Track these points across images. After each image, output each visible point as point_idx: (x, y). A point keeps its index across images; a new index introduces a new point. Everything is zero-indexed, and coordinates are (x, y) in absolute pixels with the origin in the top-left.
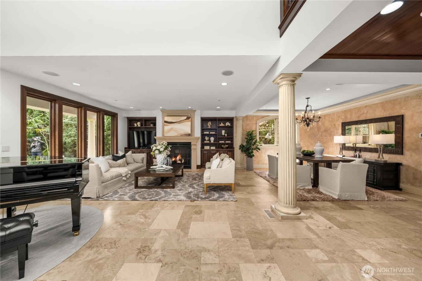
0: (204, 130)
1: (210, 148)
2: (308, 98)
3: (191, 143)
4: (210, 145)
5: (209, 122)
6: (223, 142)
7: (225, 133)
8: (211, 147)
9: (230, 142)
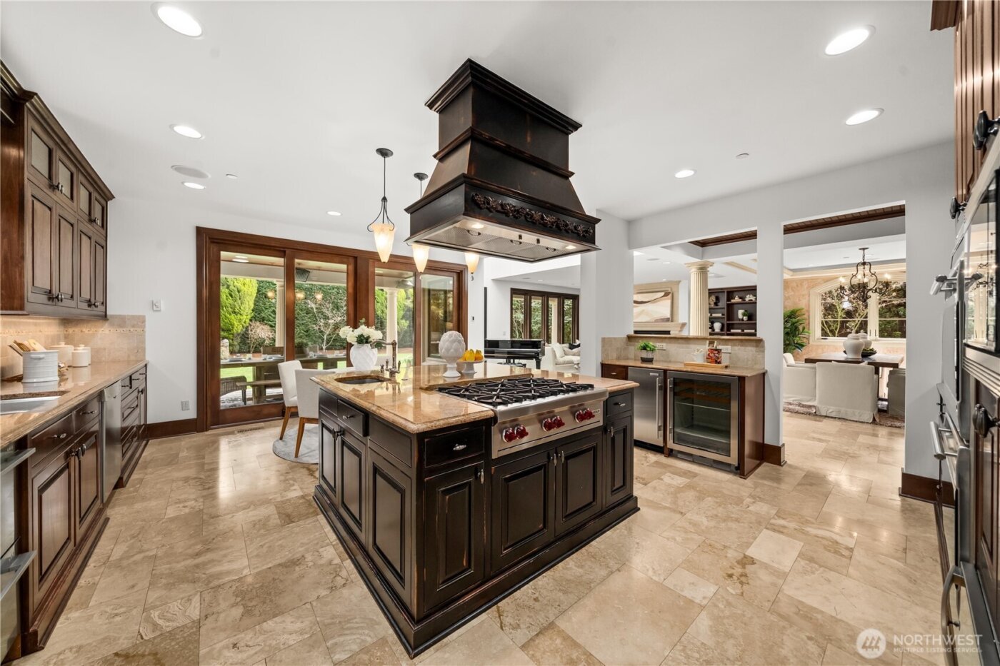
2: (864, 249)
3: (669, 332)
6: (739, 331)
7: (744, 315)
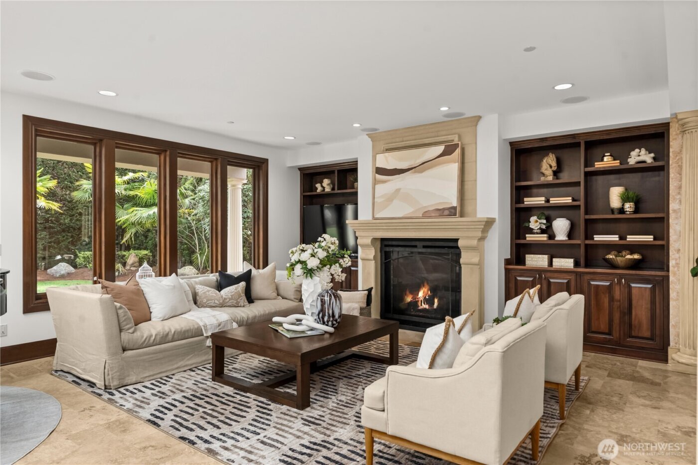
0: (522, 192)
1: (551, 263)
3: (456, 240)
4: (553, 250)
5: (547, 155)
6: (615, 238)
7: (625, 199)
8: (554, 260)
9: (649, 238)
